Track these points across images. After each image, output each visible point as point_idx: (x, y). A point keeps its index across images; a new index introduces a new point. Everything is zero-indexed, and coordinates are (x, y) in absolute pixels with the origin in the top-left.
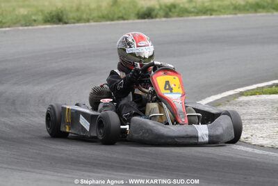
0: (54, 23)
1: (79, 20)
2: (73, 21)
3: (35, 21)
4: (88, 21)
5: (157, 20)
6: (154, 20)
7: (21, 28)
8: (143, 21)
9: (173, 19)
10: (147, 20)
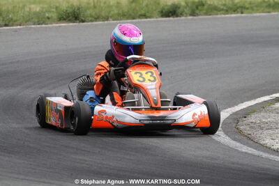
0: (70, 21)
1: (97, 18)
2: (90, 19)
3: (48, 18)
4: (107, 19)
5: (183, 18)
6: (179, 18)
7: (33, 26)
8: (167, 19)
9: (200, 17)
10: (171, 18)
